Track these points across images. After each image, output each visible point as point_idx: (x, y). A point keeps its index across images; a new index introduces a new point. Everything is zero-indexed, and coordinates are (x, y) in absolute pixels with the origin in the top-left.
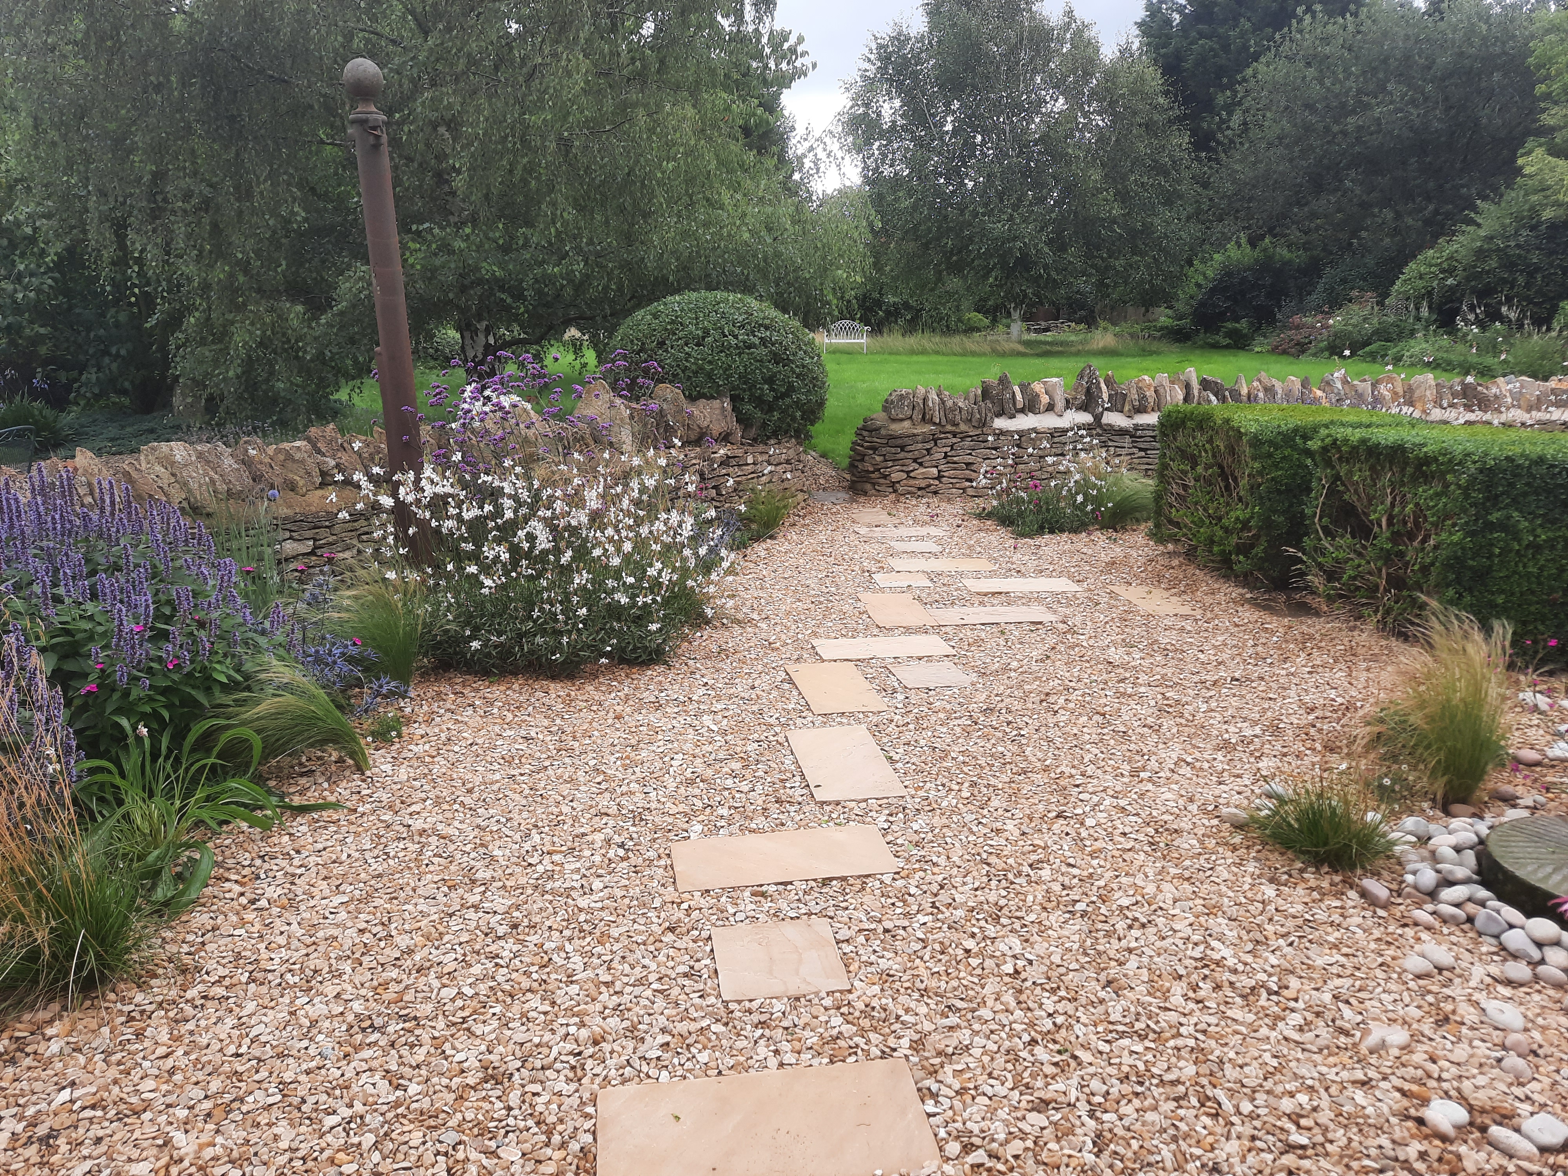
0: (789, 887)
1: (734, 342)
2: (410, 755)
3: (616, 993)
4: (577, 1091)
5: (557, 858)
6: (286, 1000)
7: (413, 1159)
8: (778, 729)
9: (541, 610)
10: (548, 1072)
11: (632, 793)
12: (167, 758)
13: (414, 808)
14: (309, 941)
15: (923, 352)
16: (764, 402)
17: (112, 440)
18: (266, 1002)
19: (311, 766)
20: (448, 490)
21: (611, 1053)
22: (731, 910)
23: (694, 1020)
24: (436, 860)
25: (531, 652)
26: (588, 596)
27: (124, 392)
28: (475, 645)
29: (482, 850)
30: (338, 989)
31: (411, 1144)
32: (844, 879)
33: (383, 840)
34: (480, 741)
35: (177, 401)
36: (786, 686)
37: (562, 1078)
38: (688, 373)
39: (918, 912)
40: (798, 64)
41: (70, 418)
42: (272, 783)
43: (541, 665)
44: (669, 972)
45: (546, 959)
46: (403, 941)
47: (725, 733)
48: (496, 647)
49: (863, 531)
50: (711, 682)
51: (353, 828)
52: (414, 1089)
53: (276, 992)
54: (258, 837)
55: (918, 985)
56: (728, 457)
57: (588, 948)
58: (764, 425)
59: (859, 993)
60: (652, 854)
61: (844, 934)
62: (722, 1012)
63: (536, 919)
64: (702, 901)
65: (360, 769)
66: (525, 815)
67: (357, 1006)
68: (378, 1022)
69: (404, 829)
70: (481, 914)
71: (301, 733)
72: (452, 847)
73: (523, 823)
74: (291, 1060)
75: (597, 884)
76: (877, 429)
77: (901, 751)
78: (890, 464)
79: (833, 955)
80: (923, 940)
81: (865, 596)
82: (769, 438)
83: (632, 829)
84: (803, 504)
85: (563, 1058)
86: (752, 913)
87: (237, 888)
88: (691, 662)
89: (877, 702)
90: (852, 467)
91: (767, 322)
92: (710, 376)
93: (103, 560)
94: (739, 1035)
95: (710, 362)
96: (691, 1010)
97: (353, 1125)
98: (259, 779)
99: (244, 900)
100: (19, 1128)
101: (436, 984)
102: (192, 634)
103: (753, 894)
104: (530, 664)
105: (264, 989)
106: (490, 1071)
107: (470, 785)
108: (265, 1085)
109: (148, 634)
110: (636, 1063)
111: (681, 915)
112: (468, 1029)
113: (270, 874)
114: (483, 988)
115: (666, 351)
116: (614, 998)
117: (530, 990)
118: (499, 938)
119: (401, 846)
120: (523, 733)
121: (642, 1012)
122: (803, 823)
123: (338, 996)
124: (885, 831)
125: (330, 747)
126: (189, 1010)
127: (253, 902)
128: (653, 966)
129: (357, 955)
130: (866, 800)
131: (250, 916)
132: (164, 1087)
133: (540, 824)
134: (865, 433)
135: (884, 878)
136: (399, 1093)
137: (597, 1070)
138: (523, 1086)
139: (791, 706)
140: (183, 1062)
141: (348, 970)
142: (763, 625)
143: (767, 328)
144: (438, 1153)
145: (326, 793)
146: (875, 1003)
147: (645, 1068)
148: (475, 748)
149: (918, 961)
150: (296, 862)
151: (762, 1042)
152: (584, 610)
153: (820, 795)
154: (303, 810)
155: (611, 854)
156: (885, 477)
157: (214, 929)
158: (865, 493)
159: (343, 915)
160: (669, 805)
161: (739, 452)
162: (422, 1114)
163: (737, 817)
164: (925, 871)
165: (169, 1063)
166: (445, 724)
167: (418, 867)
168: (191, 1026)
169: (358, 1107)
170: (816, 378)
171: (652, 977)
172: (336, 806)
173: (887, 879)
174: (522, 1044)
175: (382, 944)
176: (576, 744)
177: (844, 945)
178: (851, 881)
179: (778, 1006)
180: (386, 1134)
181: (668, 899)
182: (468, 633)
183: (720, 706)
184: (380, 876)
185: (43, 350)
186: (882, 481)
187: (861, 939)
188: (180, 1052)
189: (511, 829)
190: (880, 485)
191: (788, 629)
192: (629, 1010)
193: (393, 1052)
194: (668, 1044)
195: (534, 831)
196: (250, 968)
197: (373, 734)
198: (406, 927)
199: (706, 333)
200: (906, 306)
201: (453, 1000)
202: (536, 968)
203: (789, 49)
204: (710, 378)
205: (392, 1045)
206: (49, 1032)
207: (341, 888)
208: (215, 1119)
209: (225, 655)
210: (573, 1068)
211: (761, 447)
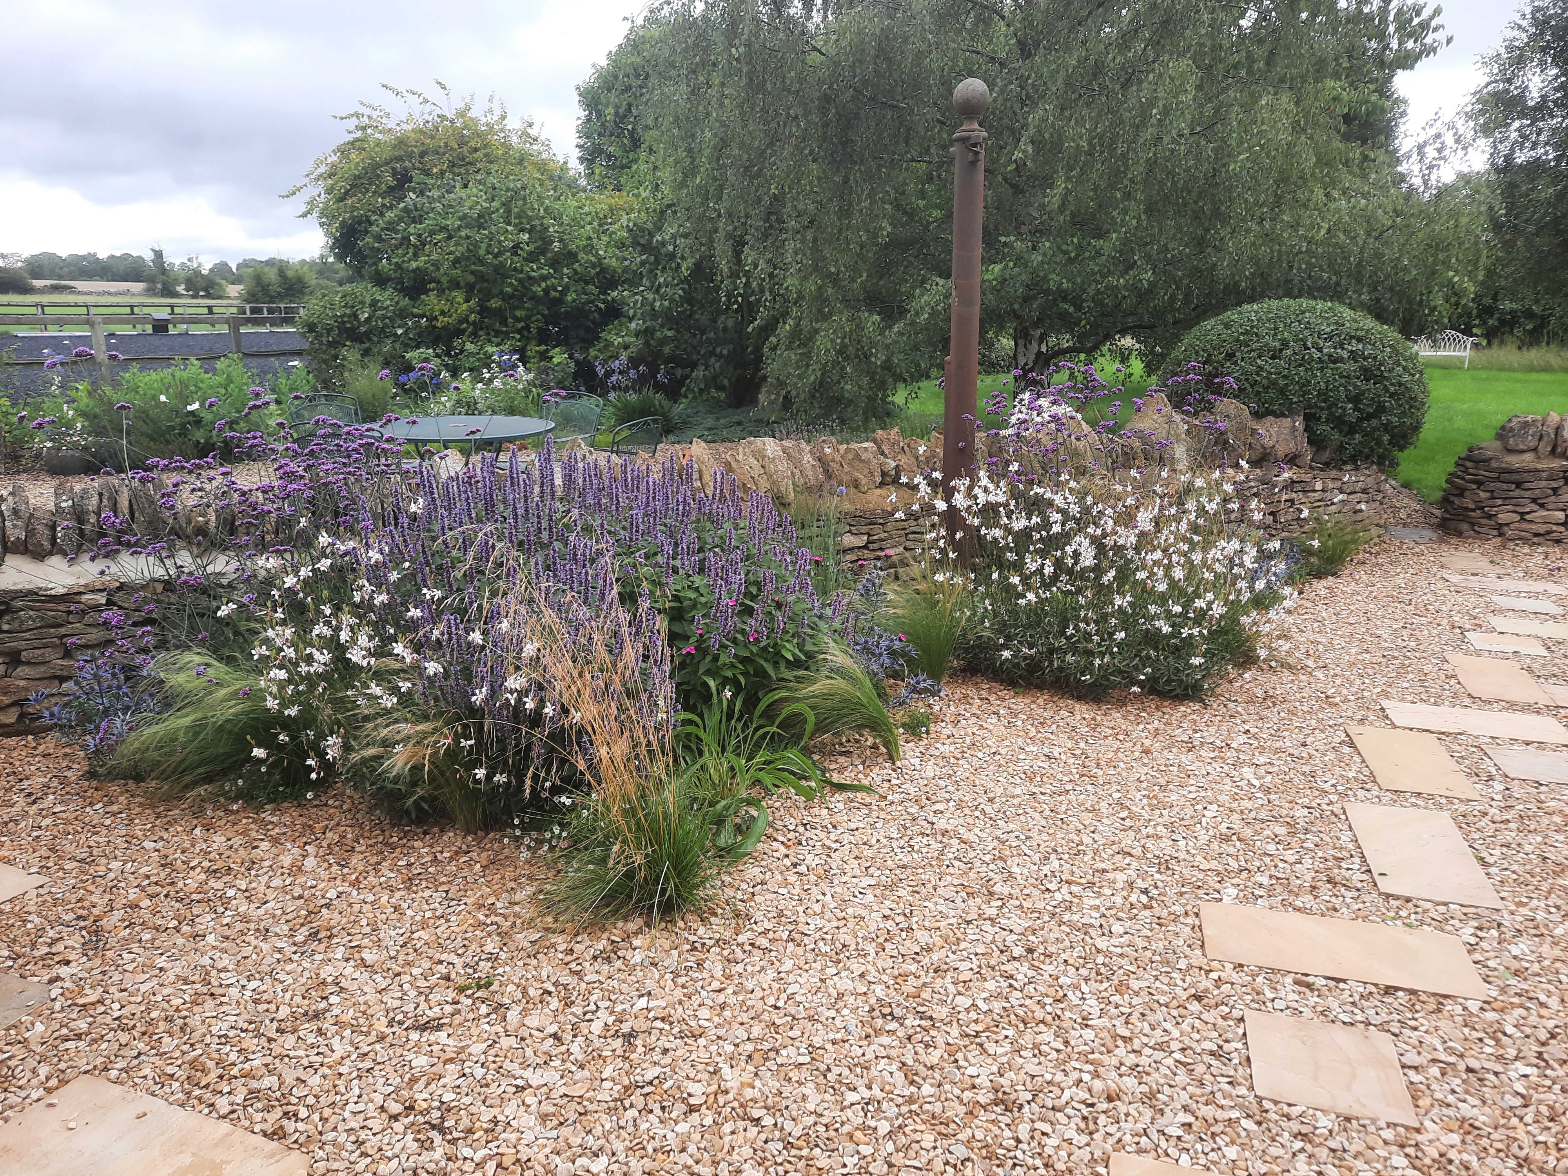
0: (1342, 985)
1: (1317, 355)
2: (937, 753)
3: (1134, 1051)
4: (1088, 1145)
5: (1075, 889)
6: (818, 966)
7: (924, 1160)
8: (1334, 798)
9: (1076, 627)
10: (1058, 1115)
11: (1159, 837)
12: (739, 720)
13: (938, 807)
14: (841, 915)
15: (1547, 369)
16: (1344, 422)
17: (709, 429)
18: (802, 964)
19: (849, 747)
20: (1002, 499)
21: (1127, 1115)
22: (1270, 995)
23: (1222, 1107)
24: (956, 863)
25: (1061, 669)
26: (1126, 619)
27: (721, 388)
28: (1007, 654)
29: (1001, 864)
30: (863, 969)
31: (923, 1144)
32: (1413, 992)
33: (909, 832)
34: (1003, 752)
35: (762, 398)
36: (1346, 749)
37: (1073, 1125)
38: (1256, 388)
39: (1517, 1058)
40: (1428, 40)
41: (680, 408)
42: (816, 757)
43: (1067, 685)
44: (1194, 1045)
45: (1061, 993)
46: (923, 937)
47: (1267, 791)
48: (1025, 658)
49: (1455, 578)
50: (1254, 730)
51: (882, 815)
52: (927, 1089)
53: (810, 956)
54: (802, 805)
55: (1514, 1149)
56: (1293, 482)
57: (1104, 994)
58: (1341, 448)
59: (1431, 1136)
60: (1178, 909)
61: (1411, 1058)
62: (1255, 1108)
63: (1052, 949)
64: (1234, 974)
65: (892, 759)
66: (1044, 836)
67: (879, 990)
68: (898, 1012)
69: (927, 826)
70: (997, 929)
71: (845, 716)
72: (972, 854)
73: (1043, 845)
74: (820, 1026)
75: (1117, 928)
76: (1488, 460)
77: (1497, 852)
78: (1499, 502)
79: (1398, 1081)
80: (1523, 1096)
81: (1456, 659)
82: (1345, 463)
83: (1157, 876)
84: (1377, 540)
85: (1074, 1104)
86: (1295, 1005)
87: (783, 850)
88: (1231, 705)
89: (1466, 788)
90: (1445, 502)
91: (1361, 333)
92: (1282, 392)
93: (710, 540)
94: (1274, 1140)
95: (1285, 377)
96: (1219, 1095)
97: (870, 1108)
98: (807, 752)
99: (788, 862)
100: (610, 1020)
101: (952, 989)
102: (770, 613)
103: (1297, 982)
104: (1058, 679)
105: (800, 951)
106: (1000, 1094)
107: (991, 795)
108: (797, 1044)
109: (738, 608)
110: (1155, 1136)
111: (1210, 984)
112: (981, 1045)
113: (811, 843)
114: (997, 1006)
115: (1235, 363)
116: (1132, 1056)
117: (1042, 1021)
118: (1015, 959)
119: (925, 841)
120: (1046, 751)
121: (1162, 1081)
122: (1361, 913)
123: (862, 975)
124: (1472, 948)
125: (866, 732)
126: (739, 954)
127: (795, 865)
128: (1176, 1033)
129: (881, 940)
130: (1446, 904)
131: (792, 878)
132: (716, 1019)
133: (1060, 850)
134: (1468, 464)
135: (1469, 1004)
136: (913, 1089)
137: (1112, 1129)
138: (1033, 1121)
139: (1351, 774)
140: (732, 1000)
141: (872, 952)
142: (1320, 675)
143: (1359, 340)
144: (947, 1163)
145: (861, 776)
146: (1452, 1154)
147: (1163, 1144)
148: (997, 757)
149: (1515, 1121)
150: (833, 836)
151: (1302, 1157)
152: (1123, 635)
153: (1384, 885)
154: (841, 787)
155: (1133, 898)
156: (1490, 517)
157: (762, 883)
158: (1459, 534)
159: (870, 898)
160: (1199, 858)
161: (1306, 477)
162: (933, 1117)
163: (1279, 889)
164: (1528, 1009)
165: (721, 998)
166: (970, 726)
167: (940, 866)
168: (739, 968)
169: (876, 1092)
170: (1414, 399)
171: (1175, 1046)
172: (869, 789)
173: (1474, 1006)
174: (1033, 1077)
175: (904, 935)
176: (1100, 773)
177: (1411, 1073)
178: (1423, 997)
179: (1324, 1123)
180: (900, 1127)
181: (1196, 963)
182: (1001, 641)
183: (1262, 760)
184: (904, 867)
185: (667, 350)
186: (1484, 521)
187: (1435, 1071)
188: (730, 991)
189: (1030, 848)
190: (1481, 526)
191: (1351, 683)
192: (1148, 1074)
193: (909, 1046)
194: (1190, 1125)
195: (1053, 856)
196: (791, 927)
197: (904, 725)
198: (926, 923)
199: (1285, 344)
200: (1529, 314)
201: (967, 1010)
202: (1050, 1000)
203: (1420, 24)
204: (1283, 394)
205: (909, 1038)
206: (636, 943)
207: (871, 871)
208: (755, 1062)
209: (793, 636)
210: (1085, 1118)
211: (1334, 473)
